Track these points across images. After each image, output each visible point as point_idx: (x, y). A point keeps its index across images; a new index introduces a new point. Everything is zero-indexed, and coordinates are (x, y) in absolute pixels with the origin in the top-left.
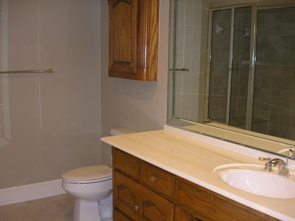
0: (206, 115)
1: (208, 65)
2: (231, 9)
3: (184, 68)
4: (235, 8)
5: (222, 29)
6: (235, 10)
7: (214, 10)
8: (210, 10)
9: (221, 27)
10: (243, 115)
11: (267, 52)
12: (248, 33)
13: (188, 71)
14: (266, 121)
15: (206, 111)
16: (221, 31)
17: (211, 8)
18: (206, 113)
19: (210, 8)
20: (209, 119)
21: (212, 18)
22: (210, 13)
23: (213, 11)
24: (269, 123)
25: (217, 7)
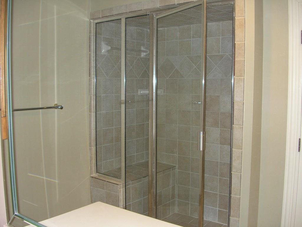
0: (94, 168)
1: (92, 98)
2: (121, 19)
3: (57, 104)
4: (126, 18)
5: (110, 48)
6: (125, 20)
7: (96, 21)
8: (92, 21)
9: (107, 45)
10: (143, 161)
11: (170, 77)
12: (145, 54)
13: (62, 108)
14: (173, 167)
15: (93, 163)
16: (108, 51)
17: (94, 19)
18: (93, 164)
19: (92, 19)
20: (98, 174)
21: (95, 33)
22: (93, 26)
23: (96, 23)
24: (178, 170)
25: (101, 17)
